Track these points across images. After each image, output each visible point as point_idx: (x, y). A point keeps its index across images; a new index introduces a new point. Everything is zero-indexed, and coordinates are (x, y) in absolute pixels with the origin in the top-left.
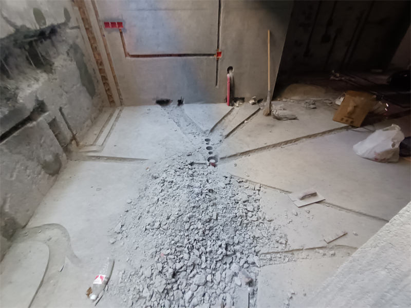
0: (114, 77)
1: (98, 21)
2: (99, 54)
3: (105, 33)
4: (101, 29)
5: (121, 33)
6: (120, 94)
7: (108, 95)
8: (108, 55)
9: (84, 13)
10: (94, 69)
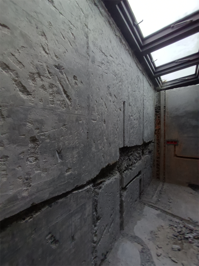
0: (164, 165)
1: (165, 140)
2: (159, 154)
3: (166, 145)
4: (164, 143)
5: (175, 146)
6: (164, 175)
7: (157, 174)
8: (164, 154)
9: (158, 137)
10: (154, 160)
